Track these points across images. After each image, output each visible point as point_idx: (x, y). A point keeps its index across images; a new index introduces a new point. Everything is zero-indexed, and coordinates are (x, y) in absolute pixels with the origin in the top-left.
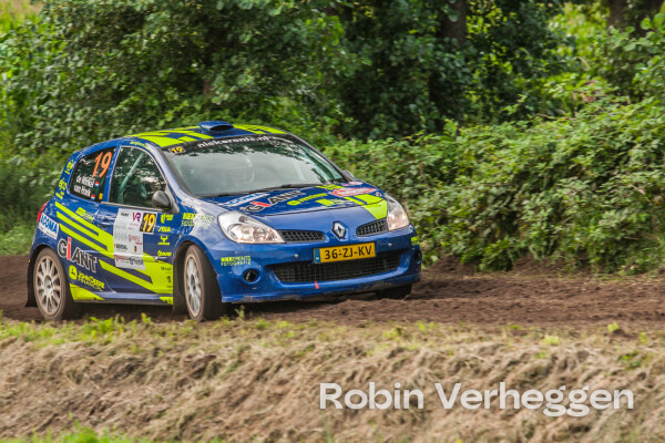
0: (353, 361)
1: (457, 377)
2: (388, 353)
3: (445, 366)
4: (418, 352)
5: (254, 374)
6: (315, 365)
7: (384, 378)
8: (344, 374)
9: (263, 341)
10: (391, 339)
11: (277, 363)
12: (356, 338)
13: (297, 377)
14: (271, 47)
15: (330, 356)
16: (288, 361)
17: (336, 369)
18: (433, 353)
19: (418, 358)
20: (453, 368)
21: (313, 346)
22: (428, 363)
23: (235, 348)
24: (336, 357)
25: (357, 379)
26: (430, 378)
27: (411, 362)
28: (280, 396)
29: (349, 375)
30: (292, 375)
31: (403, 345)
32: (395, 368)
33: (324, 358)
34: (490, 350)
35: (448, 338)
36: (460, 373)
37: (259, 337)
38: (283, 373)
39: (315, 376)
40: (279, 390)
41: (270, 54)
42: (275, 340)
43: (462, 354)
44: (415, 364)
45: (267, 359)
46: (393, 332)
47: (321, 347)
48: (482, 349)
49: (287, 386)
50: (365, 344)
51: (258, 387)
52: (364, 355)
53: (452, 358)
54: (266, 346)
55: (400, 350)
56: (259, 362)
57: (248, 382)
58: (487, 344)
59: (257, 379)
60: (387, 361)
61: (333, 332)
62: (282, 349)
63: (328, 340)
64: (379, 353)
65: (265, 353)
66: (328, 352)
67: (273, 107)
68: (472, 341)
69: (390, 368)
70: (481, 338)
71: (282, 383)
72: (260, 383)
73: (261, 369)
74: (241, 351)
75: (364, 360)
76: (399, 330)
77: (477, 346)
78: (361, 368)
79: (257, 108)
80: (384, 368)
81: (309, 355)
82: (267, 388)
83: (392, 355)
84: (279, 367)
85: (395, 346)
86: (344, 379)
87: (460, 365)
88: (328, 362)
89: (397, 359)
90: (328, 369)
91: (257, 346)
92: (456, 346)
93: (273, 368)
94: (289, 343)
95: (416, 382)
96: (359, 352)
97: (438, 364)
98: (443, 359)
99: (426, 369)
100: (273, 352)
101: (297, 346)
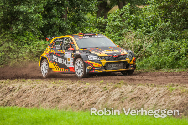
0: (45, 88)
1: (67, 92)
2: (52, 87)
3: (65, 90)
4: (59, 86)
5: (23, 91)
6: (36, 89)
7: (51, 92)
8: (43, 91)
9: (25, 84)
10: (53, 84)
11: (28, 89)
12: (45, 84)
13: (32, 92)
14: (26, 20)
15: (40, 87)
16: (30, 88)
17: (41, 90)
18: (62, 87)
19: (59, 88)
20: (67, 90)
21: (36, 85)
22: (61, 89)
23: (19, 85)
24: (41, 87)
25: (46, 92)
26: (61, 92)
27: (57, 89)
28: (29, 96)
29: (44, 92)
30: (31, 91)
31: (56, 85)
32: (54, 90)
33: (38, 88)
34: (75, 86)
35: (65, 84)
36: (68, 91)
37: (24, 83)
38: (29, 91)
39: (36, 92)
40: (28, 95)
41: (25, 22)
42: (27, 84)
43: (68, 87)
44: (58, 89)
45: (26, 88)
46: (53, 82)
47: (38, 85)
48: (73, 86)
49: (30, 94)
50: (48, 85)
51: (24, 94)
52: (47, 87)
53: (66, 88)
54: (25, 85)
55: (55, 86)
56: (24, 89)
57: (21, 93)
58: (74, 85)
59: (24, 92)
60: (52, 88)
61: (40, 82)
62: (29, 86)
63: (39, 84)
64: (51, 87)
65: (25, 87)
66: (39, 87)
67: (26, 33)
68: (71, 84)
69: (53, 90)
70: (72, 84)
71: (29, 93)
72: (24, 93)
73: (24, 90)
74: (20, 86)
75: (47, 88)
76: (55, 82)
77: (72, 85)
78: (46, 90)
79: (22, 33)
80: (52, 90)
81: (35, 87)
82: (26, 94)
83: (53, 87)
84: (29, 90)
85: (54, 85)
86: (43, 92)
87: (68, 89)
88: (39, 89)
89: (54, 88)
90: (39, 90)
91: (23, 85)
92: (67, 85)
93: (27, 90)
94: (31, 84)
95: (58, 93)
96: (46, 87)
97: (63, 89)
98: (64, 88)
99: (61, 90)
100: (27, 86)
101: (32, 85)
